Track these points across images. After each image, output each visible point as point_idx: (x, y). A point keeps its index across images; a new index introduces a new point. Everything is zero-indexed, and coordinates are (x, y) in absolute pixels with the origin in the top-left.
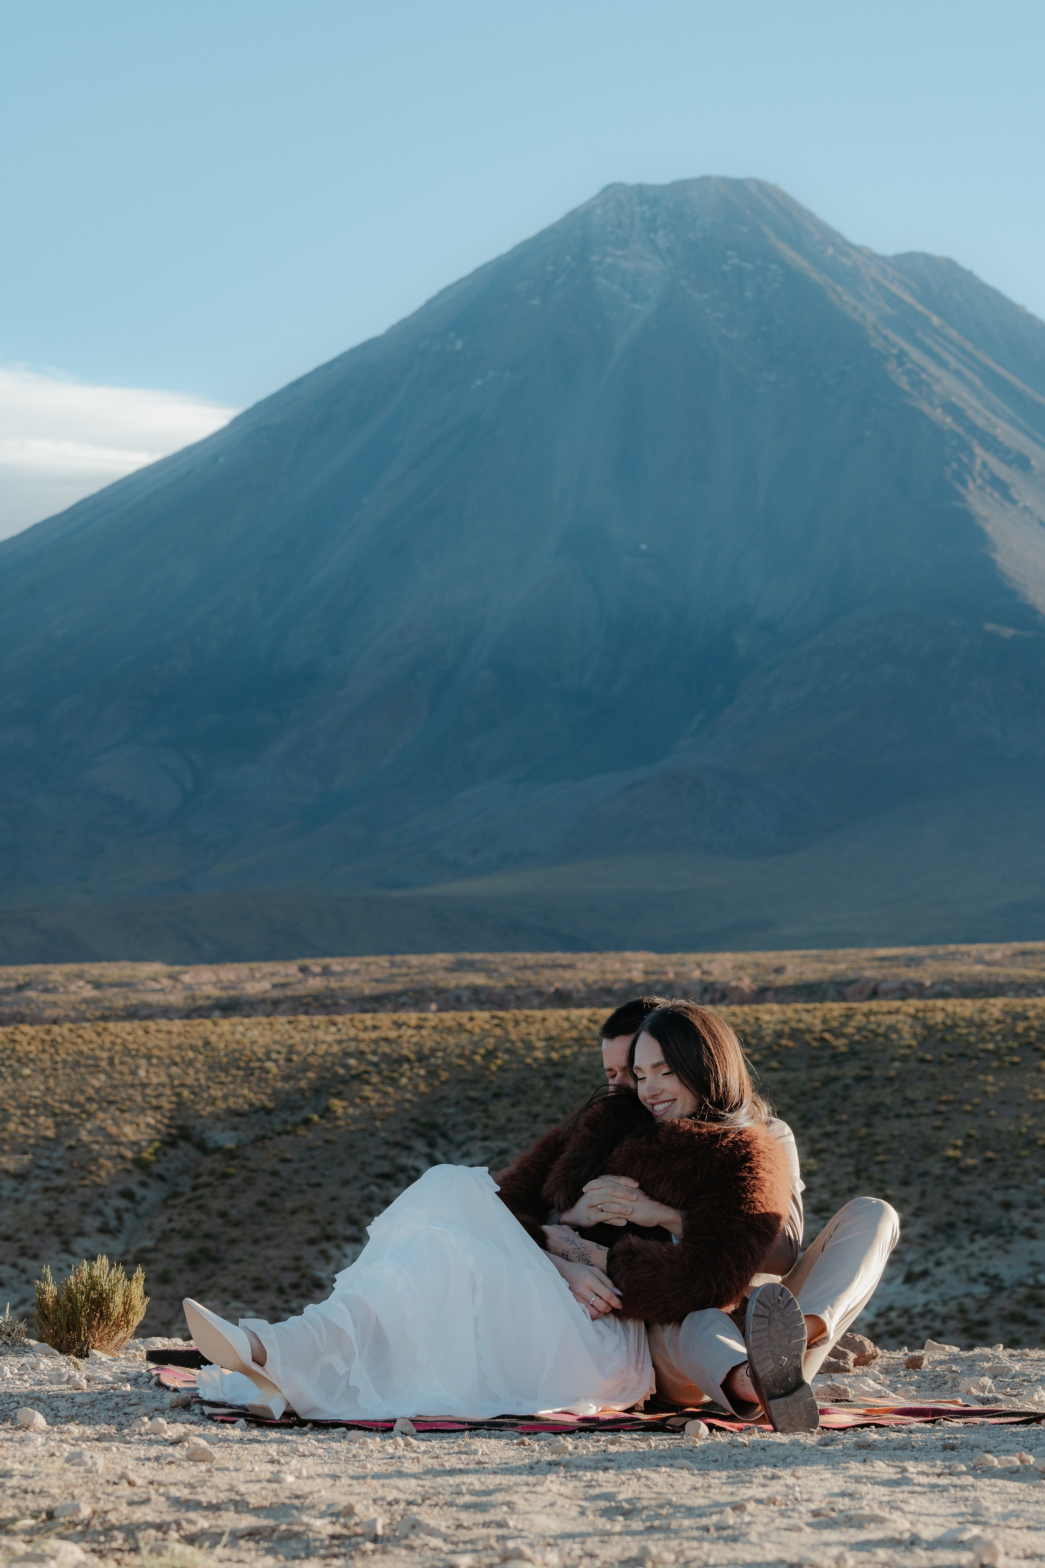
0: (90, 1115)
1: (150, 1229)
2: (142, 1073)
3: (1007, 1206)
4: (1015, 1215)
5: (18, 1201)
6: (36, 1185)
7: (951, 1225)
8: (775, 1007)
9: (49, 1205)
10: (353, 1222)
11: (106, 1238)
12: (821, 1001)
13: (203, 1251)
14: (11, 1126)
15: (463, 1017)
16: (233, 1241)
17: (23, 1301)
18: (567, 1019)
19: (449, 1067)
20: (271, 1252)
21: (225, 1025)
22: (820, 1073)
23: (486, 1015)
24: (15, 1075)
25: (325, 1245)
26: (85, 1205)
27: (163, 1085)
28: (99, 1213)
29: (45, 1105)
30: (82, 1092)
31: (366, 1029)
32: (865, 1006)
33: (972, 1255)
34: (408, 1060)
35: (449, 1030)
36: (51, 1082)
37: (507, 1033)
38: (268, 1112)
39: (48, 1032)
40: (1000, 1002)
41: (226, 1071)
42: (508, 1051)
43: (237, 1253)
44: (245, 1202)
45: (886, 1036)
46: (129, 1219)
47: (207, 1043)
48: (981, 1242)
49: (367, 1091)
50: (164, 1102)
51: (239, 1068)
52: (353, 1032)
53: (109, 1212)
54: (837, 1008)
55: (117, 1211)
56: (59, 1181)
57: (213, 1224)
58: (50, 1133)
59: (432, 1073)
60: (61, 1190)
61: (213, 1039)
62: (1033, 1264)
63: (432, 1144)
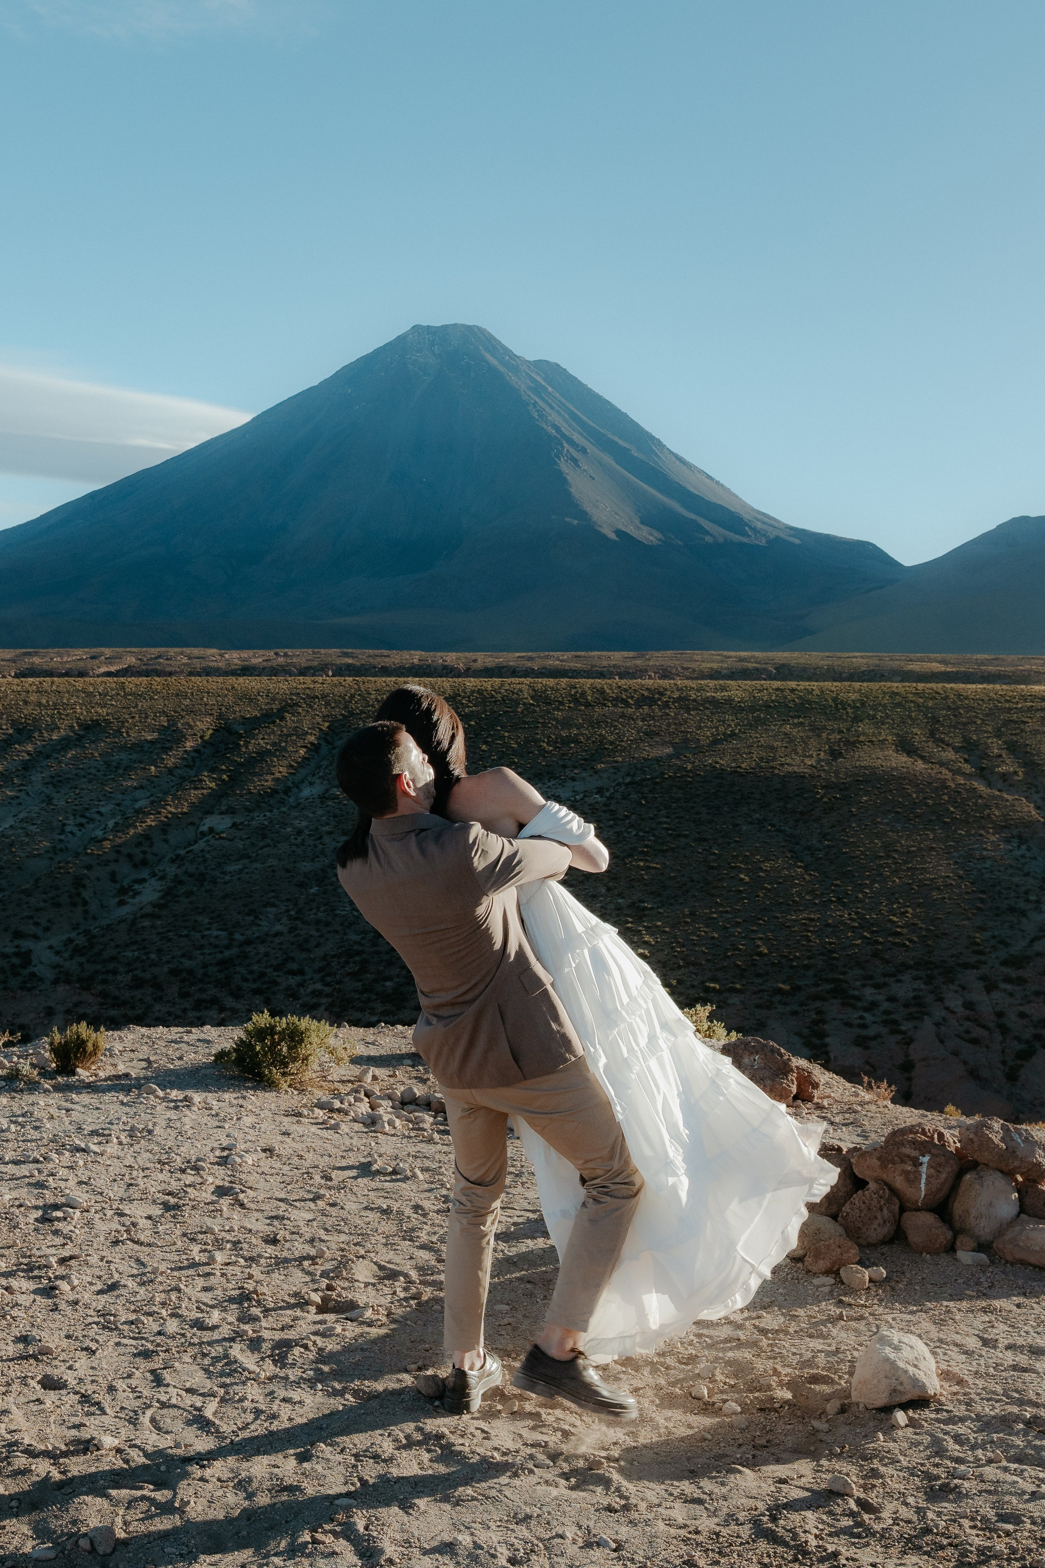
0: (183, 717)
1: (207, 766)
2: (205, 699)
3: (564, 767)
4: (568, 771)
5: (151, 753)
6: (158, 746)
7: (541, 774)
8: (472, 679)
11: (188, 770)
12: (491, 677)
14: (149, 721)
15: (341, 679)
17: (152, 795)
18: (385, 682)
19: (335, 702)
21: (241, 680)
23: (351, 679)
24: (151, 698)
27: (214, 705)
29: (164, 711)
30: (180, 707)
31: (300, 683)
32: (509, 680)
33: (549, 787)
34: (317, 697)
35: (335, 686)
36: (166, 702)
37: (360, 687)
38: (258, 718)
39: (166, 681)
40: (565, 680)
41: (241, 700)
42: (359, 695)
45: (518, 694)
46: (198, 763)
47: (233, 687)
48: (554, 782)
49: (300, 710)
50: (214, 712)
51: (246, 698)
52: (295, 685)
54: (498, 681)
55: (193, 758)
56: (168, 745)
58: (165, 724)
59: (328, 704)
61: (236, 685)
62: (574, 791)
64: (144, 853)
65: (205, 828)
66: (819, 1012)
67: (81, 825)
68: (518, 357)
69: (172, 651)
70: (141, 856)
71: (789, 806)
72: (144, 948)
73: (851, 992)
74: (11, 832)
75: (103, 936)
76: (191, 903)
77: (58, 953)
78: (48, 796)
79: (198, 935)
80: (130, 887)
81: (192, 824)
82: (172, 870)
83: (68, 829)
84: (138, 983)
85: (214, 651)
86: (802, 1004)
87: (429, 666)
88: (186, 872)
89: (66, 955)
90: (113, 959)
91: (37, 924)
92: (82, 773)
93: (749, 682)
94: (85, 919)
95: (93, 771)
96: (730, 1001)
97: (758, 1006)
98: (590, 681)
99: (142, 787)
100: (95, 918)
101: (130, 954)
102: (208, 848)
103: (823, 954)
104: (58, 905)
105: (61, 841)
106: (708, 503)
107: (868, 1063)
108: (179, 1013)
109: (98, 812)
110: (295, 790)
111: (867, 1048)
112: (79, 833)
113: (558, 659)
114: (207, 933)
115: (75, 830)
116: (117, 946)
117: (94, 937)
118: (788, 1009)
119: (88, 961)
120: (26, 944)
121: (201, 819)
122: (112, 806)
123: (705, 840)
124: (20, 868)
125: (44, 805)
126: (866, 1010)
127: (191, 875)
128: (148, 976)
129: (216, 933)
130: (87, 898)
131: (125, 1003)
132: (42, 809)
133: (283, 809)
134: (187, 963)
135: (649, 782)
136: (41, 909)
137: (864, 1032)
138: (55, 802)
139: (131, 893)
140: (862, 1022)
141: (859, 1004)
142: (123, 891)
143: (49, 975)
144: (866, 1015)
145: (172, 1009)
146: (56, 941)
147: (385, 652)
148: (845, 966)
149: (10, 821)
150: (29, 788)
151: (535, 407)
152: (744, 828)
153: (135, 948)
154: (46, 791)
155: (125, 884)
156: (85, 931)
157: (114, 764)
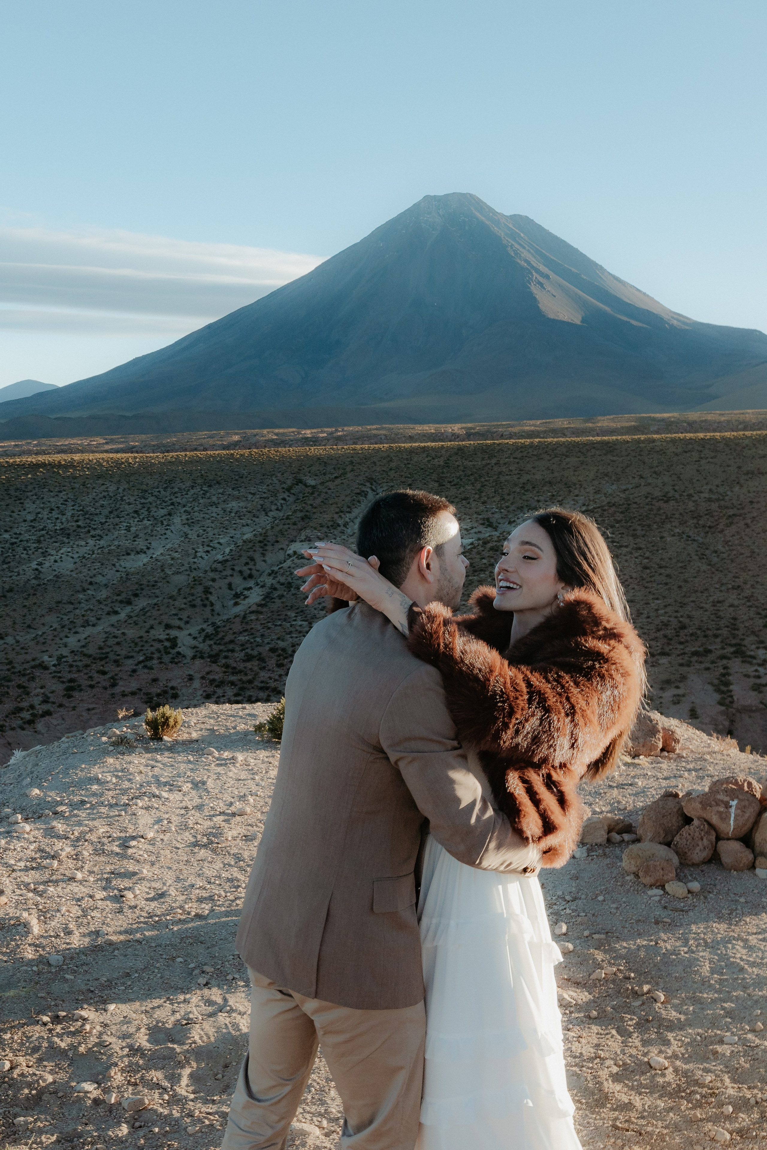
3: (538, 501)
7: (522, 507)
9: (261, 502)
10: (349, 507)
13: (306, 516)
15: (381, 446)
16: (314, 513)
20: (325, 516)
22: (484, 462)
25: (341, 514)
26: (272, 502)
28: (276, 504)
34: (365, 459)
38: (325, 475)
39: (262, 451)
40: (537, 440)
43: (315, 516)
44: (318, 501)
46: (285, 507)
47: (307, 454)
51: (316, 462)
53: (279, 504)
55: (281, 504)
56: (265, 495)
57: (309, 508)
60: (265, 498)
63: (372, 484)
64: (250, 569)
65: (290, 552)
66: (725, 668)
67: (208, 552)
68: (499, 214)
69: (265, 431)
70: (249, 572)
71: (700, 522)
72: (252, 634)
73: (749, 653)
74: (162, 558)
75: (224, 626)
76: (283, 603)
77: (195, 638)
78: (185, 533)
79: (288, 625)
80: (242, 593)
81: (282, 549)
82: (269, 581)
83: (199, 554)
84: (249, 658)
85: (294, 430)
86: (713, 662)
87: (442, 434)
88: (279, 582)
89: (200, 639)
90: (232, 642)
91: (180, 619)
92: (207, 516)
93: (669, 435)
94: (212, 615)
95: (214, 515)
96: (661, 662)
97: (681, 665)
98: (556, 440)
99: (247, 525)
100: (218, 614)
101: (243, 638)
102: (293, 565)
103: (728, 627)
104: (194, 606)
105: (195, 563)
106: (637, 309)
107: (762, 703)
108: (277, 677)
109: (219, 543)
110: (351, 524)
111: (761, 692)
112: (206, 557)
113: (532, 425)
114: (294, 623)
115: (204, 555)
116: (234, 633)
117: (219, 627)
118: (703, 666)
119: (215, 643)
120: (174, 633)
121: (288, 545)
122: (227, 539)
123: (640, 549)
124: (168, 582)
125: (182, 539)
126: (759, 665)
127: (282, 584)
128: (255, 653)
129: (300, 623)
130: (213, 601)
131: (240, 672)
132: (181, 541)
133: (343, 537)
134: (281, 644)
135: (599, 510)
136: (183, 609)
137: (758, 681)
138: (189, 536)
139: (242, 597)
140: (757, 674)
141: (755, 661)
142: (237, 596)
143: (190, 653)
144: (760, 669)
145: (272, 675)
146: (194, 630)
147: (412, 426)
148: (743, 635)
149: (161, 550)
150: (172, 528)
151: (512, 248)
152: (668, 539)
153: (246, 634)
154: (184, 529)
155: (238, 591)
156: (212, 623)
157: (229, 510)
